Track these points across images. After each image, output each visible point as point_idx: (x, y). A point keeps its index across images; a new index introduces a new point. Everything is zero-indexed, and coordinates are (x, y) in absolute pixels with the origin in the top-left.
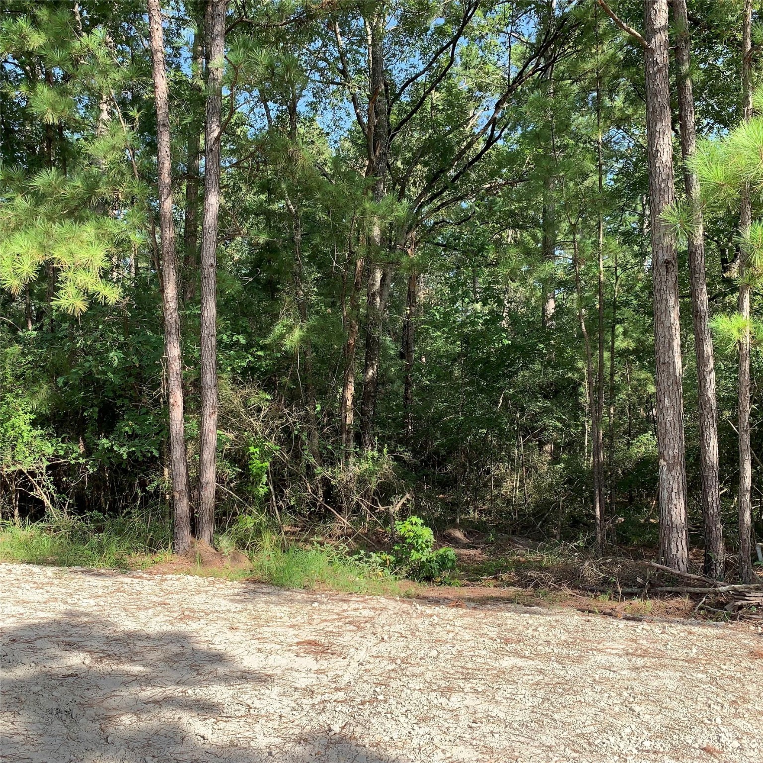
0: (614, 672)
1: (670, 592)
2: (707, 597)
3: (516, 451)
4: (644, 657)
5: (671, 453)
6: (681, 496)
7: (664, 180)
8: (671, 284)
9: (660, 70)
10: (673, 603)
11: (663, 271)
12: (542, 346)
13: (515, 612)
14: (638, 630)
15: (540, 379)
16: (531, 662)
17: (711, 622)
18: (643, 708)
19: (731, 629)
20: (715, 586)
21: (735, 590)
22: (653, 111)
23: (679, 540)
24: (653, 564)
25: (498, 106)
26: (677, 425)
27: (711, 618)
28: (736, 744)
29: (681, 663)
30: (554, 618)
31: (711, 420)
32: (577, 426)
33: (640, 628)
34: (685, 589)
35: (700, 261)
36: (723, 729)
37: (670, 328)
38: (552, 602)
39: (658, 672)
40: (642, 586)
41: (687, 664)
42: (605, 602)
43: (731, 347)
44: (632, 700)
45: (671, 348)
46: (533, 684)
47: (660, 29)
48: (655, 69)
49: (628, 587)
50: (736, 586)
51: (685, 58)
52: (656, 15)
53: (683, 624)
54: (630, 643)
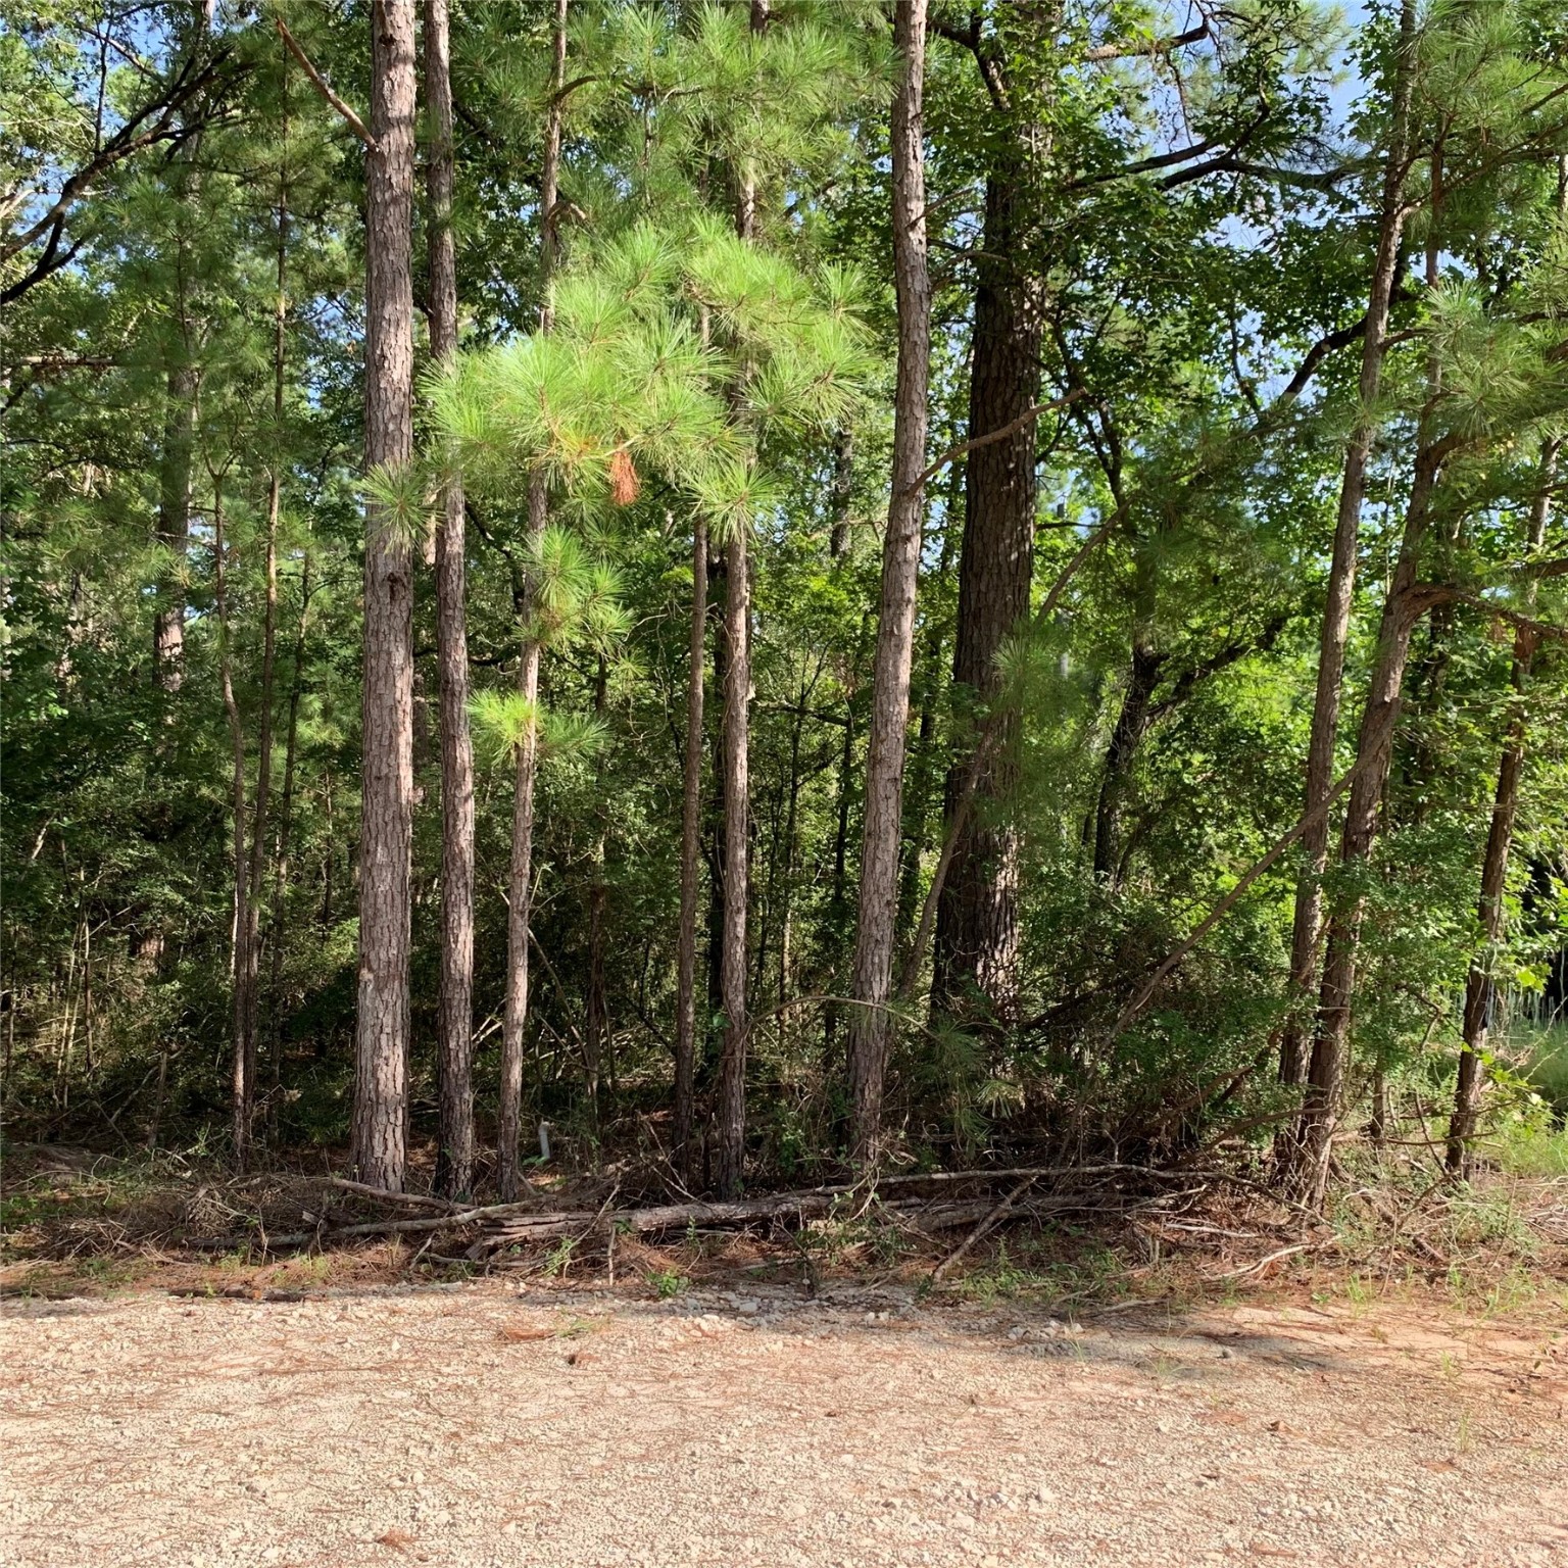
0: (227, 1415)
1: (364, 1235)
2: (436, 1237)
3: (73, 956)
4: (293, 1374)
5: (383, 956)
6: (398, 1042)
7: (393, 417)
8: (398, 623)
9: (395, 200)
10: (370, 1255)
11: (384, 593)
12: (141, 725)
13: (24, 1315)
14: (291, 1321)
15: (139, 797)
16: (43, 1424)
17: (438, 1285)
18: (275, 1480)
19: (472, 1293)
20: (452, 1214)
21: (485, 1217)
22: (379, 278)
23: (390, 1129)
24: (336, 1181)
25: (69, 190)
26: (398, 900)
27: (439, 1277)
28: (445, 1517)
29: (366, 1375)
30: (112, 1318)
31: (462, 891)
32: (217, 901)
33: (296, 1314)
34: (395, 1225)
35: (456, 585)
36: (424, 1493)
37: (393, 709)
38: (115, 1284)
39: (318, 1400)
40: (311, 1229)
41: (377, 1376)
42: (234, 1270)
43: (501, 753)
44: (255, 1467)
45: (393, 748)
46: (37, 1474)
47: (399, 121)
48: (387, 195)
49: (286, 1232)
50: (489, 1209)
51: (445, 190)
52: (392, 90)
53: (385, 1296)
54: (270, 1349)
